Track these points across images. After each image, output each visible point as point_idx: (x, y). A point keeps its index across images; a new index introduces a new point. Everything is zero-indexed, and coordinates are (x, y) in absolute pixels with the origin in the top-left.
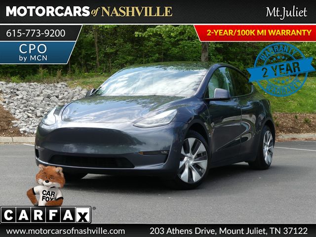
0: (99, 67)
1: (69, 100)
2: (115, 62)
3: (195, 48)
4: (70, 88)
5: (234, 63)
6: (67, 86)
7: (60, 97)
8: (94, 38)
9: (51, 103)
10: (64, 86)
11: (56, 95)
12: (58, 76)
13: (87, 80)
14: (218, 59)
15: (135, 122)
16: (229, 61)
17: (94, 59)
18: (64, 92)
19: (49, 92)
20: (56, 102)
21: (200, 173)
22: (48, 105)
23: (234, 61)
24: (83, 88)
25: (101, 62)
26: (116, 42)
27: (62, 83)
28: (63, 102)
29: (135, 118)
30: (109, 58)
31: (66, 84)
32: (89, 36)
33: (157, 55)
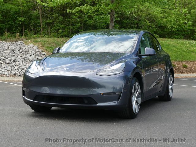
0: (43, 31)
1: (26, 53)
2: (53, 28)
3: (103, 20)
4: (26, 45)
6: (24, 44)
7: (21, 50)
8: (39, 13)
9: (15, 55)
10: (22, 43)
11: (18, 49)
12: (17, 37)
13: (36, 40)
14: (117, 27)
15: (96, 72)
17: (39, 26)
18: (22, 48)
19: (13, 47)
20: (18, 54)
22: (13, 56)
24: (35, 45)
25: (44, 28)
26: (53, 16)
27: (20, 42)
28: (23, 54)
29: (96, 69)
30: (48, 26)
31: (23, 42)
32: (36, 12)
33: (80, 24)
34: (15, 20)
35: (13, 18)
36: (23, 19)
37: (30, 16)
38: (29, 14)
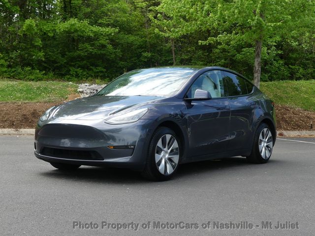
5: (294, 67)
15: (106, 120)
16: (290, 66)
21: (173, 167)
23: (294, 65)
32: (168, 45)
33: (223, 61)
34: (139, 56)
35: (137, 53)
36: (149, 55)
37: (161, 51)
38: (159, 49)
